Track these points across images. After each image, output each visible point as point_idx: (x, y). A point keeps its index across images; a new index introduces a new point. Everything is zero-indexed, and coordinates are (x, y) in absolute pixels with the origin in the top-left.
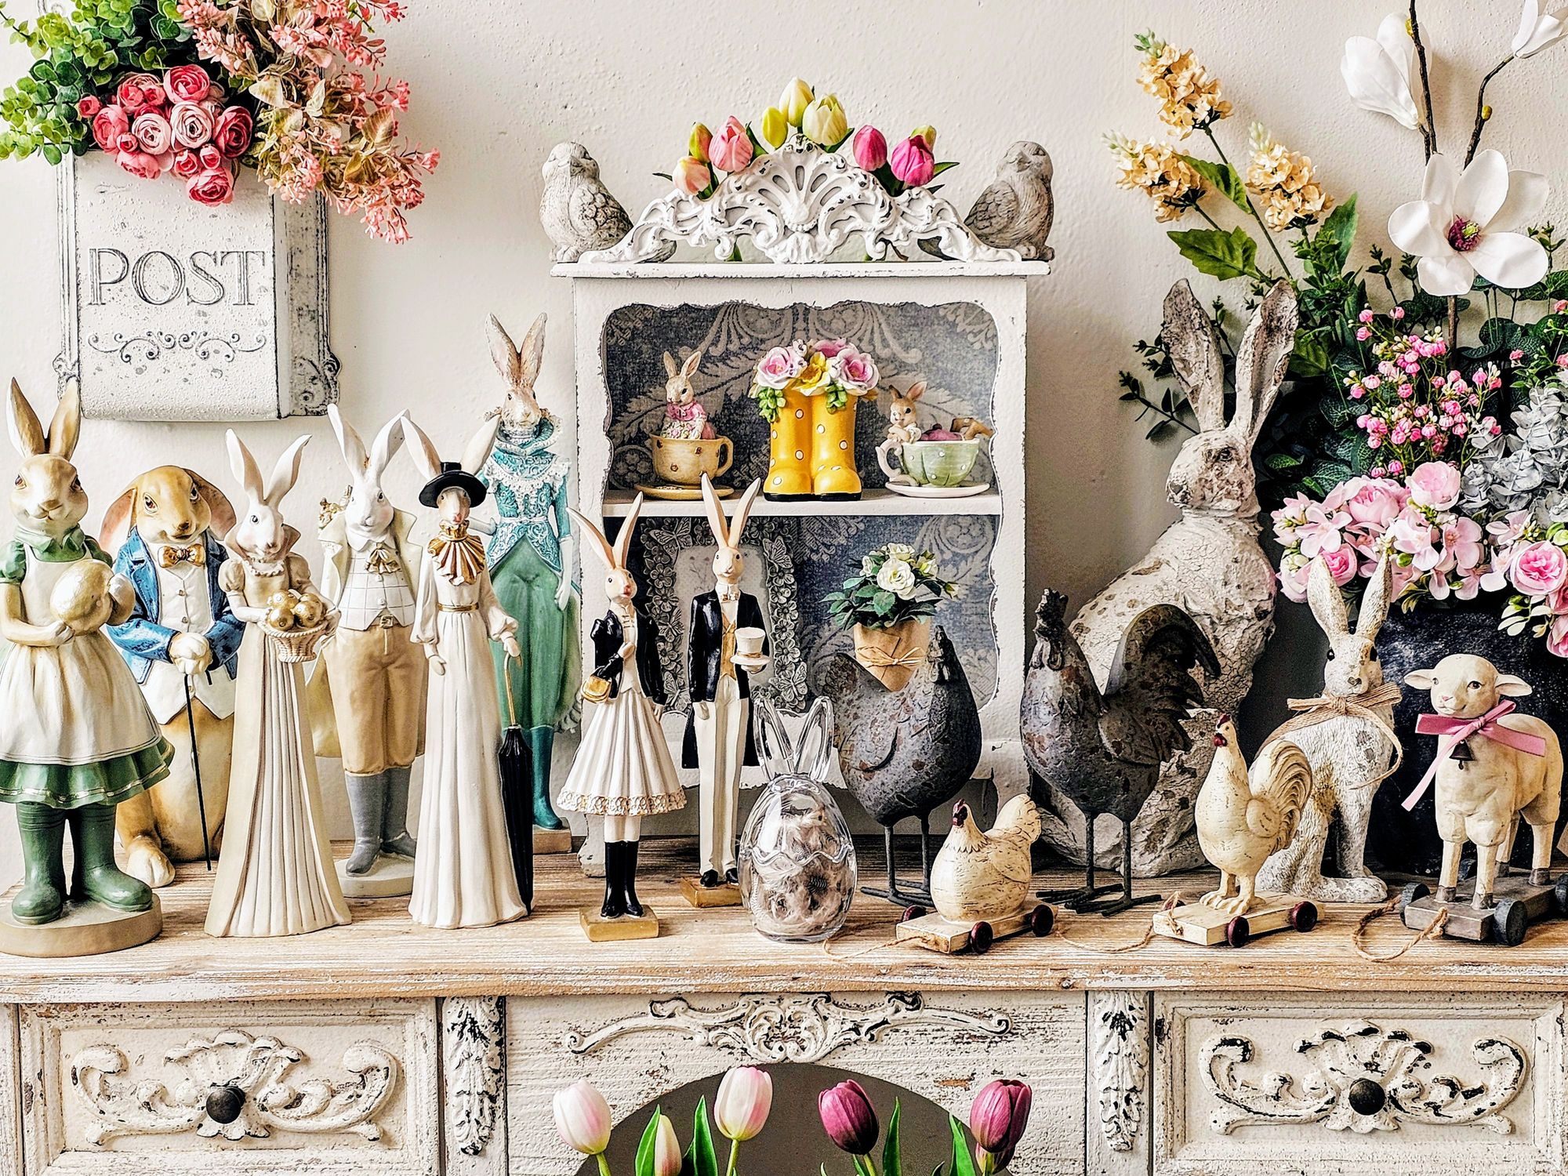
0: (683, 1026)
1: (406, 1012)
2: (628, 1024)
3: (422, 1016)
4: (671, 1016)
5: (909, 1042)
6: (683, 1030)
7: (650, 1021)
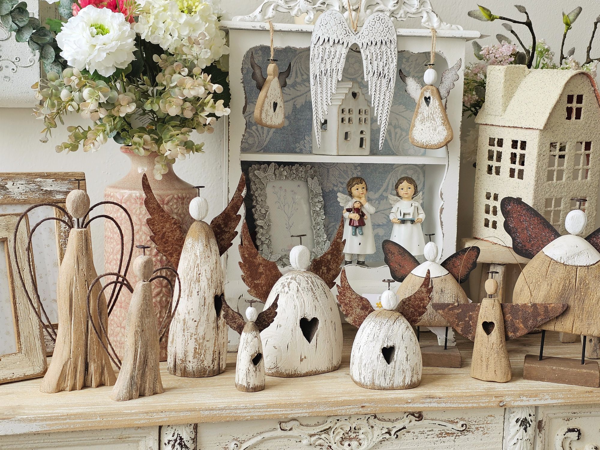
0: (298, 435)
1: (141, 435)
2: (267, 435)
3: (151, 437)
4: (291, 429)
5: (415, 438)
6: (296, 437)
7: (279, 433)
